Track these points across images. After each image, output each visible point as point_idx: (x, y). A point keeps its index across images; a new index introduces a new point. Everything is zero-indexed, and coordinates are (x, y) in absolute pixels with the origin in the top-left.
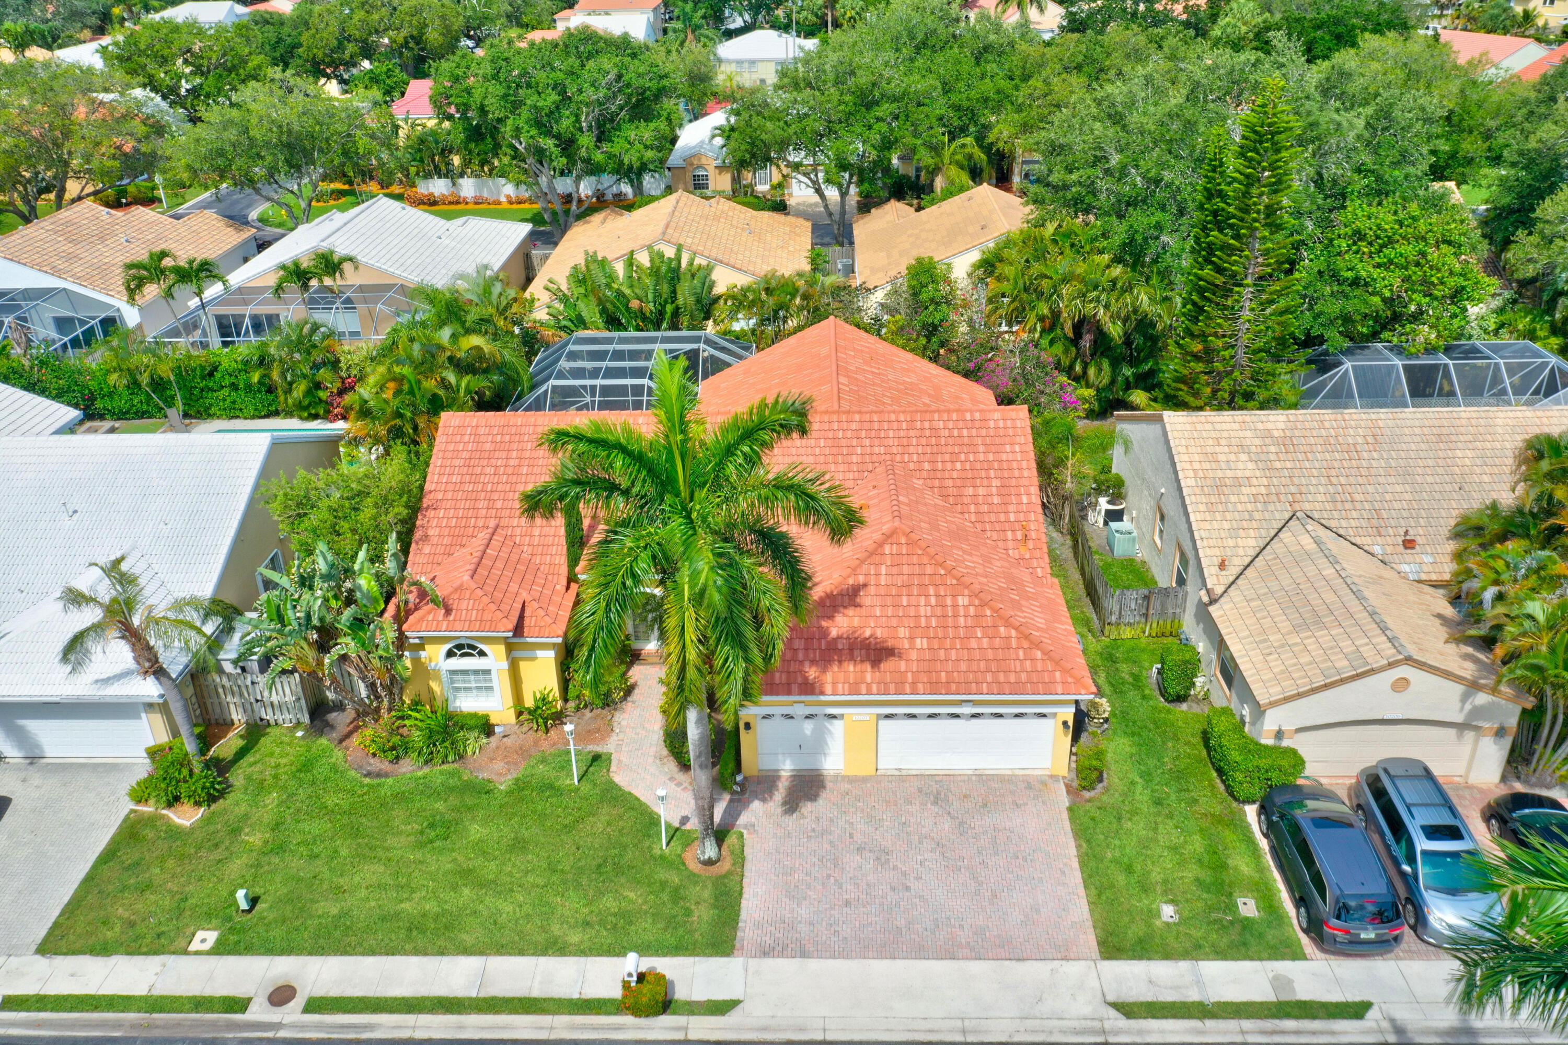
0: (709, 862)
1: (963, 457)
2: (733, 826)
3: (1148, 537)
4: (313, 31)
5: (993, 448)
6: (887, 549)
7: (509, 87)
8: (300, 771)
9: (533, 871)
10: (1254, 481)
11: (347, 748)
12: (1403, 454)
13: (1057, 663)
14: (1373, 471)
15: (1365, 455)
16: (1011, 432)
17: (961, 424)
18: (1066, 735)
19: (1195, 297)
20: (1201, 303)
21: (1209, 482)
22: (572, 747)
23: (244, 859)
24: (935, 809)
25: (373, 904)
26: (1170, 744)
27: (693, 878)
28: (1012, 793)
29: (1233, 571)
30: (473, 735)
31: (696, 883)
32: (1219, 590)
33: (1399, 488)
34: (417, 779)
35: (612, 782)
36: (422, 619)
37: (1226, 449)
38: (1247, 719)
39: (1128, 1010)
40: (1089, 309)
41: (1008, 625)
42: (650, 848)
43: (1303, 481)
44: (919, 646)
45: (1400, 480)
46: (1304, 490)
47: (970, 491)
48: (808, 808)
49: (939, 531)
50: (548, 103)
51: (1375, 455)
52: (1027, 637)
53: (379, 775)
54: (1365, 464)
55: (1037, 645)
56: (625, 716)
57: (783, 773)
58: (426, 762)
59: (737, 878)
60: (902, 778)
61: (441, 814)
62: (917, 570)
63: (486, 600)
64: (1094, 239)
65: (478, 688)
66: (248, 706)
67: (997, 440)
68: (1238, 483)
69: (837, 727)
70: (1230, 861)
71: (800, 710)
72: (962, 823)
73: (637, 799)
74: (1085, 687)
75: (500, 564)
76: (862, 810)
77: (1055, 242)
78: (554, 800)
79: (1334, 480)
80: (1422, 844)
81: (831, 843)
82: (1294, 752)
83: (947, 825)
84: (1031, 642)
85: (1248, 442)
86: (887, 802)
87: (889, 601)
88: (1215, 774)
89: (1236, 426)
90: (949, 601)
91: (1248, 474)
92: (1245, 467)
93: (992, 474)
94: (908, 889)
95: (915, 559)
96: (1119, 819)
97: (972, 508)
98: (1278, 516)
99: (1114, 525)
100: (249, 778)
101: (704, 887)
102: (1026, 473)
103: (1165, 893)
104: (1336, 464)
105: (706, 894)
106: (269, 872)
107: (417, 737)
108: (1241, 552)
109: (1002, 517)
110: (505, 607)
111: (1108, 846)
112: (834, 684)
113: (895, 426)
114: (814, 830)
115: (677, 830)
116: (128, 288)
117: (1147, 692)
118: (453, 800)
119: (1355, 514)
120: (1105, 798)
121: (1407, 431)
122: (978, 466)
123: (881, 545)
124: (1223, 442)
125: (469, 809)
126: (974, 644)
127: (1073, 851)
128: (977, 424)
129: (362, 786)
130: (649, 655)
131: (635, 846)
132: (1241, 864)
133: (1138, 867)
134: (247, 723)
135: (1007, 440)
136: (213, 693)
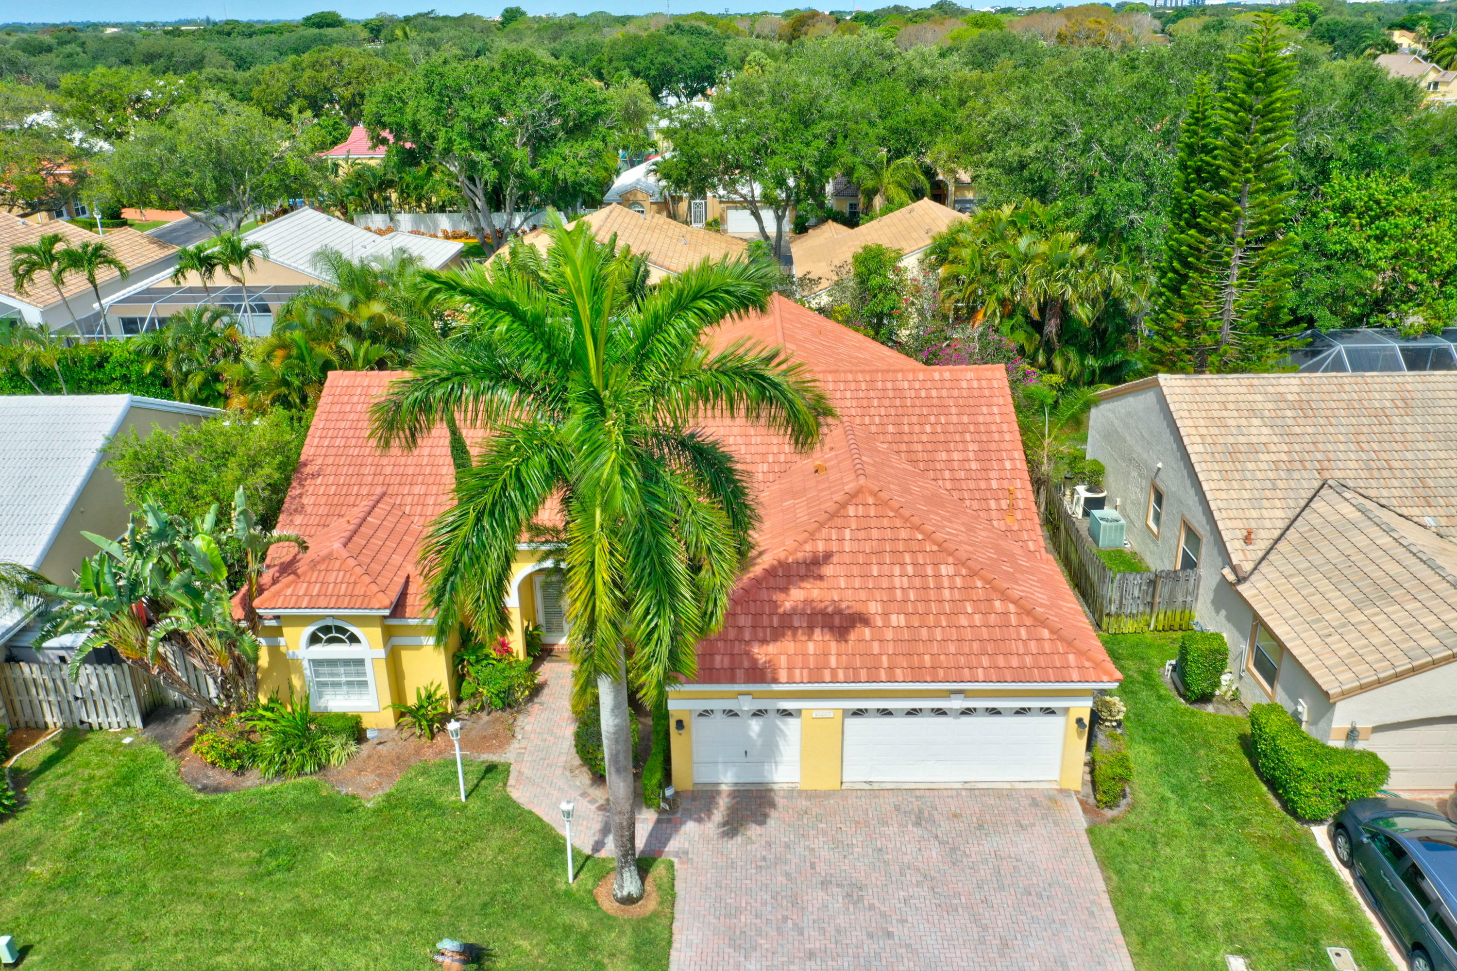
0: (629, 900)
1: (932, 419)
2: (660, 853)
3: (1138, 524)
4: (264, 86)
5: (967, 410)
6: (851, 510)
7: (442, 101)
8: (117, 784)
9: (397, 912)
10: (1272, 448)
11: (182, 758)
12: (1440, 419)
13: (1069, 643)
14: (1409, 437)
15: (1397, 420)
16: (987, 393)
17: (929, 384)
18: (1080, 736)
19: (1176, 264)
20: (1183, 271)
21: (1220, 448)
22: (458, 753)
23: (24, 896)
24: (918, 831)
25: (180, 956)
26: (1202, 752)
27: (606, 921)
28: (1015, 811)
29: (1261, 545)
30: (338, 742)
31: (611, 928)
32: (1247, 567)
33: (1442, 455)
34: (262, 795)
35: (509, 798)
36: (278, 594)
37: (1235, 414)
38: (1305, 718)
40: (1056, 288)
41: (1005, 597)
42: (552, 882)
43: (1330, 447)
44: (895, 623)
45: (1441, 445)
46: (1332, 456)
47: (944, 456)
48: (754, 830)
49: (911, 494)
50: (482, 115)
51: (1408, 420)
52: (1029, 613)
53: (216, 790)
54: (1397, 429)
55: (1043, 623)
56: (530, 719)
57: (723, 787)
58: (278, 774)
59: (665, 921)
60: (873, 792)
61: (289, 838)
62: (889, 534)
63: (359, 570)
64: (1057, 219)
65: (350, 684)
66: (65, 706)
67: (971, 402)
68: (1254, 449)
69: (792, 727)
70: (1306, 898)
71: (747, 705)
72: (953, 850)
73: (540, 820)
74: (1107, 673)
75: (382, 534)
76: (825, 834)
77: (1013, 223)
78: (432, 820)
79: (1365, 446)
81: (787, 875)
82: (1373, 756)
83: (934, 852)
84: (1036, 619)
85: (1260, 406)
86: (857, 823)
87: (855, 570)
88: (1265, 789)
89: (1244, 390)
90: (929, 571)
91: (1264, 439)
92: (1259, 432)
93: (968, 437)
94: (889, 935)
95: (886, 522)
96: (1154, 844)
97: (947, 475)
98: (1305, 484)
99: (1097, 513)
100: (52, 794)
101: (622, 933)
102: (1007, 437)
103: (1230, 940)
104: (1365, 429)
105: (624, 943)
106: (53, 913)
107: (267, 743)
108: (1268, 524)
109: (983, 485)
110: (383, 581)
111: (1145, 878)
112: (790, 669)
113: (853, 386)
114: (764, 859)
115: (588, 858)
116: (16, 273)
117: (1162, 692)
118: (306, 821)
119: (1396, 483)
120: (1132, 817)
121: (1440, 395)
122: (951, 428)
123: (843, 506)
124: (1231, 406)
125: (324, 832)
126: (963, 621)
127: (1101, 885)
128: (948, 385)
129: (193, 803)
130: (563, 651)
131: (533, 879)
133: (1187, 906)
134: (64, 727)
135: (983, 401)
136: (22, 689)
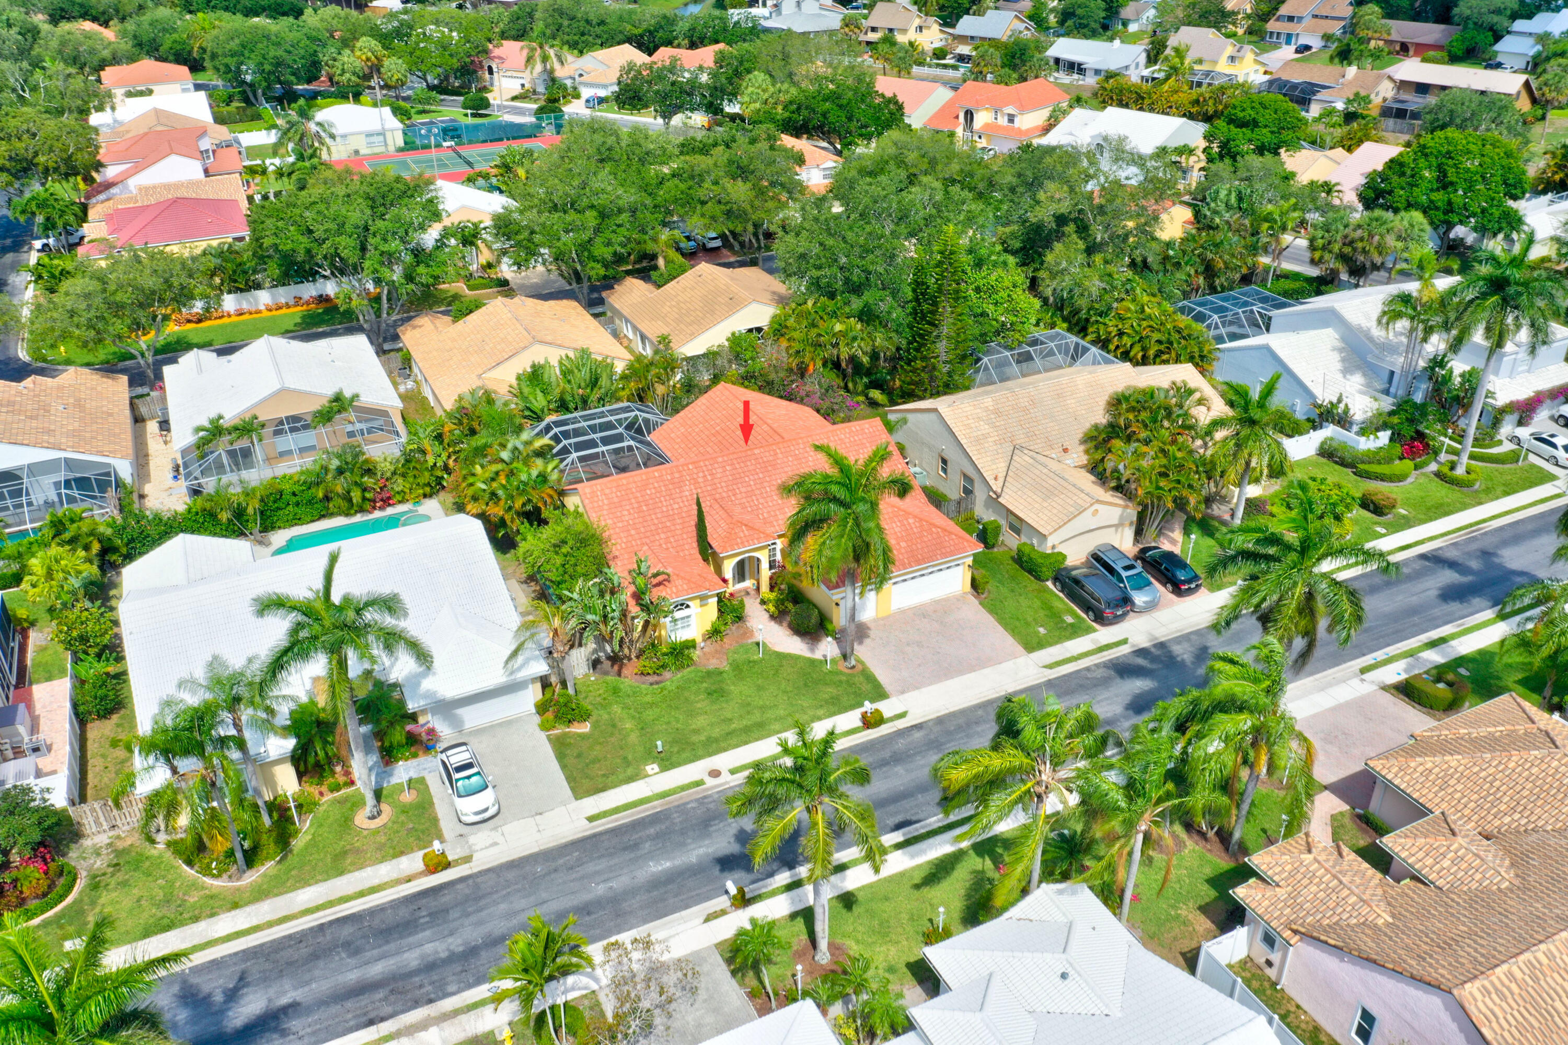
0: (853, 667)
3: (933, 473)
9: (777, 696)
10: (992, 435)
11: (627, 677)
12: (1047, 407)
13: (962, 538)
14: (1038, 418)
15: (1032, 411)
17: (852, 434)
18: (969, 571)
23: (634, 734)
24: (925, 619)
25: (718, 730)
26: (1001, 567)
27: (851, 675)
28: (952, 604)
29: (1001, 480)
30: (692, 651)
32: (999, 490)
33: (1051, 424)
34: (681, 678)
35: (775, 651)
38: (1036, 545)
39: (1050, 667)
40: (853, 351)
42: (820, 670)
43: (1012, 429)
45: (1050, 420)
46: (1014, 434)
48: (872, 635)
51: (1036, 410)
53: (658, 683)
54: (1033, 415)
55: (951, 533)
56: (752, 623)
58: (678, 670)
59: (867, 670)
60: (903, 612)
67: (873, 439)
68: (985, 437)
69: (872, 595)
70: (1053, 606)
72: (941, 622)
73: (794, 655)
76: (897, 629)
79: (1024, 426)
80: (1124, 574)
82: (1061, 553)
83: (935, 625)
86: (905, 623)
88: (1028, 574)
90: (905, 522)
94: (939, 653)
96: (1002, 601)
98: (1008, 450)
101: (857, 678)
103: (1036, 624)
104: (1022, 418)
105: (861, 680)
108: (1000, 471)
111: (1004, 613)
114: (883, 643)
119: (1037, 442)
120: (989, 596)
121: (1044, 395)
127: (992, 619)
131: (813, 672)
132: (1057, 604)
133: (1021, 618)
135: (878, 437)
